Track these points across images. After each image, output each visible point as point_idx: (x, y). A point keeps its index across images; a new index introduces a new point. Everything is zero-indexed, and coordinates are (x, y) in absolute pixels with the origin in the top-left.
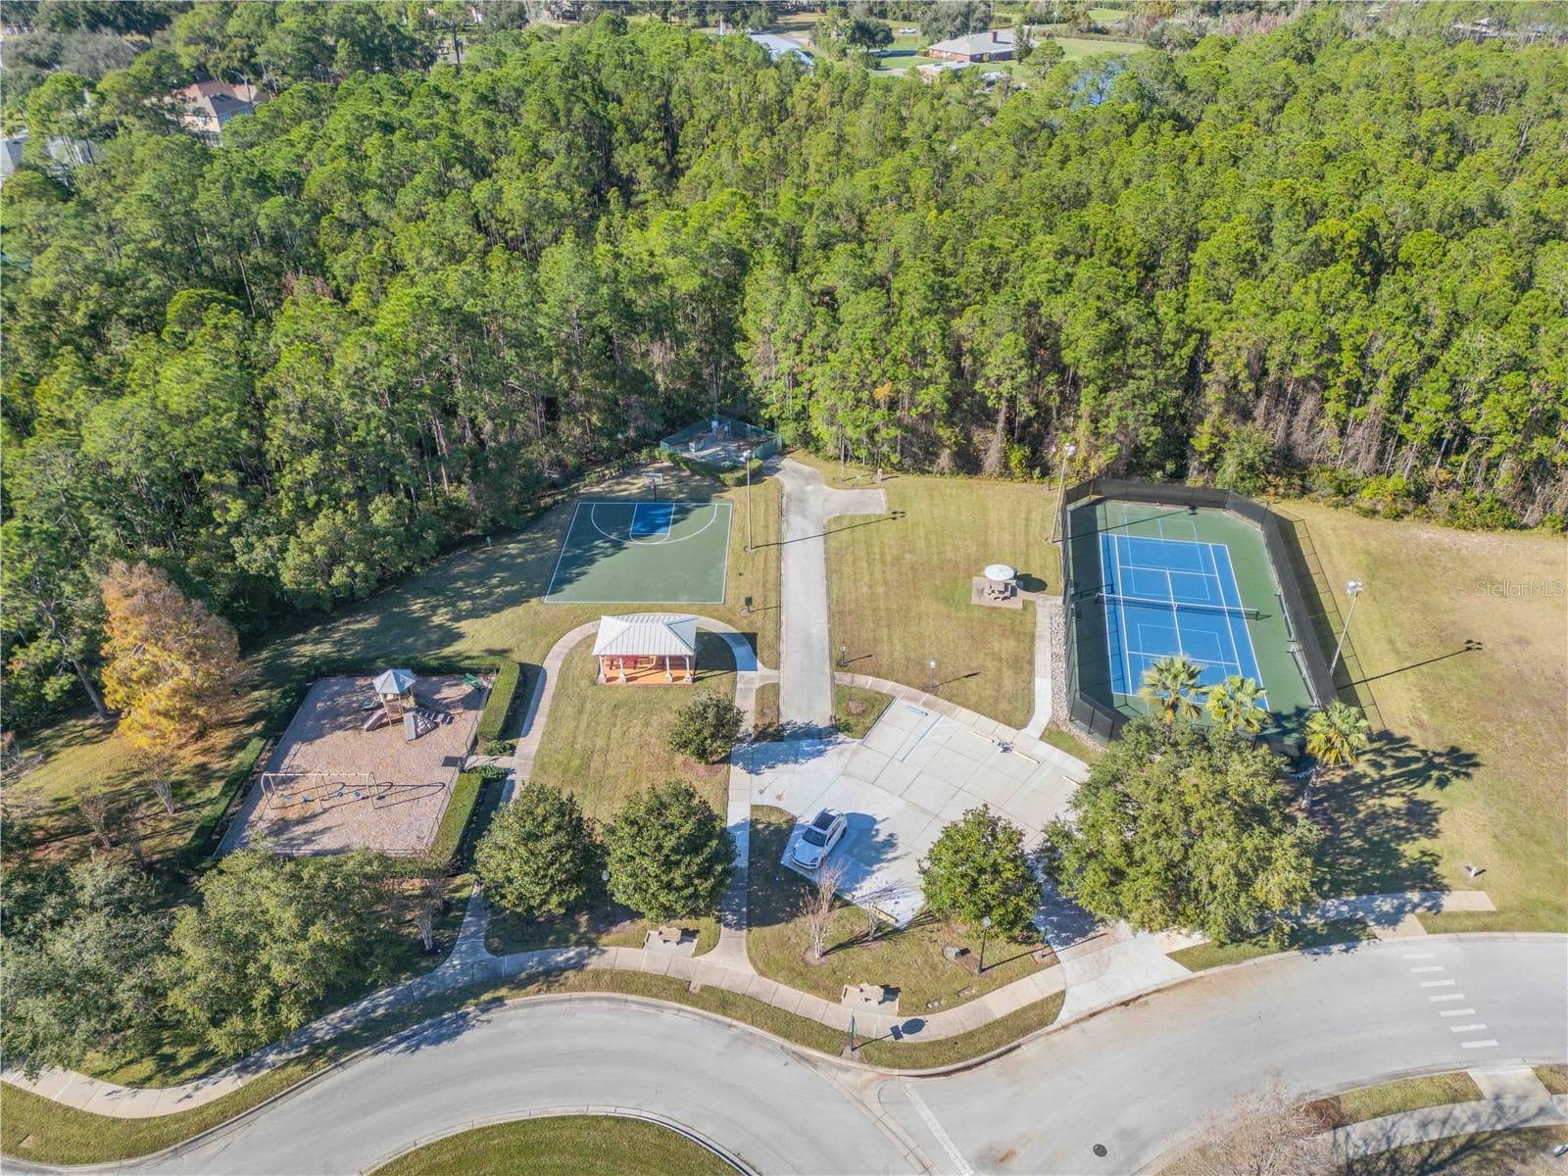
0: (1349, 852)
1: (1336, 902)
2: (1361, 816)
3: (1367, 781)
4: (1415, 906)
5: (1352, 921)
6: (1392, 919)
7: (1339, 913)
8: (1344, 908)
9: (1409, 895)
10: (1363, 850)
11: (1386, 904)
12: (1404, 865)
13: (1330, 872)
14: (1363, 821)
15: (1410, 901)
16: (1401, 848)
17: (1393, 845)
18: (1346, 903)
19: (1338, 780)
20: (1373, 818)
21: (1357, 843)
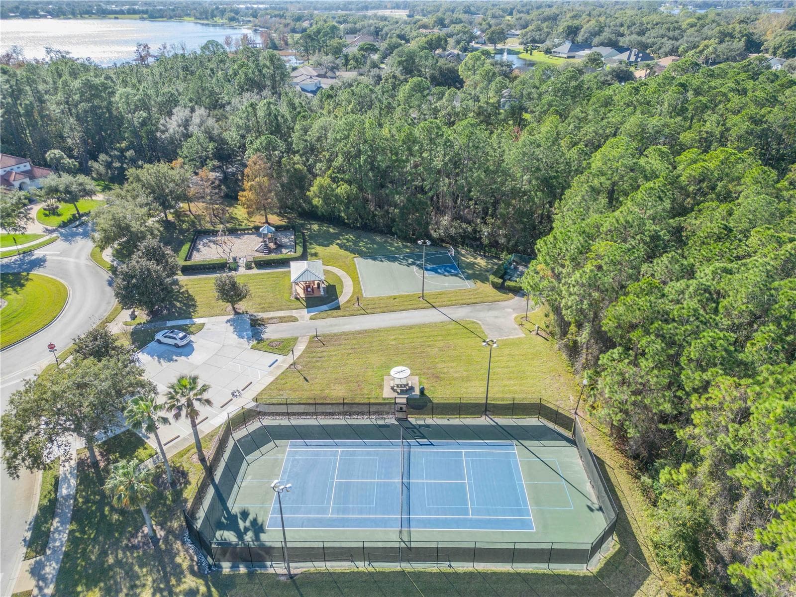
0: (104, 553)
1: (64, 540)
2: (136, 568)
3: (173, 581)
4: (40, 589)
5: (45, 546)
6: (36, 572)
7: (55, 540)
8: (58, 544)
9: (52, 586)
10: (103, 563)
11: (51, 569)
12: (79, 589)
13: (89, 538)
14: (131, 569)
15: (47, 586)
16: (97, 590)
17: (102, 584)
18: (62, 545)
19: (178, 560)
20: (132, 576)
21: (111, 560)
